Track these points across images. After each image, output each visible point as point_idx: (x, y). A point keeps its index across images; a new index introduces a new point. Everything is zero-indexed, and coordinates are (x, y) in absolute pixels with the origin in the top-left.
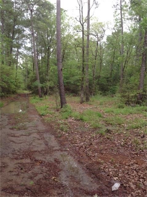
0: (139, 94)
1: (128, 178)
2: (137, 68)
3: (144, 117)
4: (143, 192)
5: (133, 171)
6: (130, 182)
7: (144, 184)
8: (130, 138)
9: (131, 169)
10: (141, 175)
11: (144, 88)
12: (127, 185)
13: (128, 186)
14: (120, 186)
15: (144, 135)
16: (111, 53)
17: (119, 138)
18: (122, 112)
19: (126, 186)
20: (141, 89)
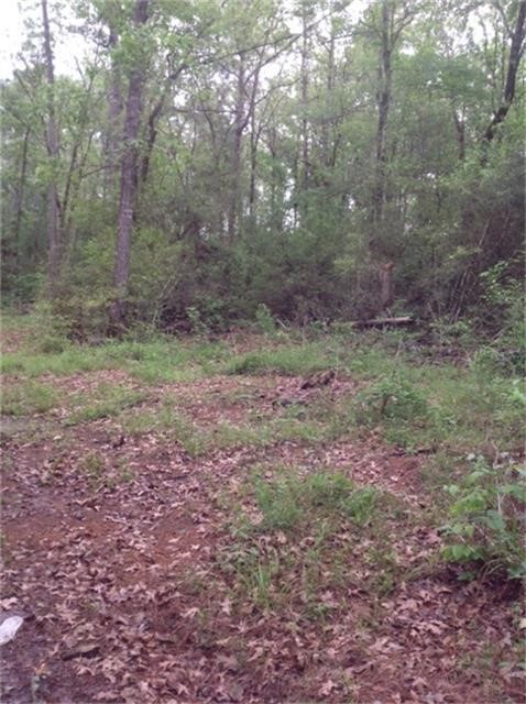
0: (116, 300)
1: (54, 590)
2: (109, 209)
3: (130, 380)
4: (103, 624)
5: (74, 565)
6: (60, 603)
7: (106, 600)
8: (73, 452)
9: (69, 556)
10: (99, 571)
11: (130, 283)
12: (47, 616)
13: (53, 619)
14: (22, 625)
15: (122, 439)
16: (13, 149)
17: (34, 459)
18: (55, 366)
19: (45, 619)
20: (120, 285)
